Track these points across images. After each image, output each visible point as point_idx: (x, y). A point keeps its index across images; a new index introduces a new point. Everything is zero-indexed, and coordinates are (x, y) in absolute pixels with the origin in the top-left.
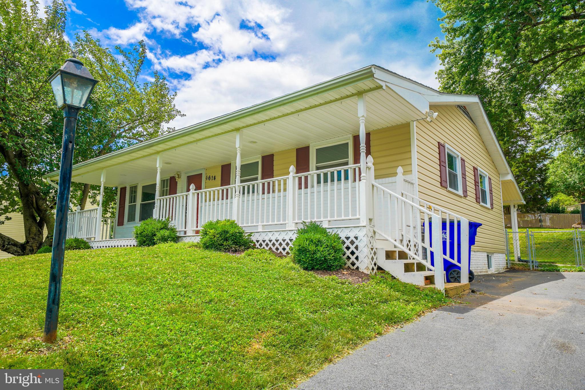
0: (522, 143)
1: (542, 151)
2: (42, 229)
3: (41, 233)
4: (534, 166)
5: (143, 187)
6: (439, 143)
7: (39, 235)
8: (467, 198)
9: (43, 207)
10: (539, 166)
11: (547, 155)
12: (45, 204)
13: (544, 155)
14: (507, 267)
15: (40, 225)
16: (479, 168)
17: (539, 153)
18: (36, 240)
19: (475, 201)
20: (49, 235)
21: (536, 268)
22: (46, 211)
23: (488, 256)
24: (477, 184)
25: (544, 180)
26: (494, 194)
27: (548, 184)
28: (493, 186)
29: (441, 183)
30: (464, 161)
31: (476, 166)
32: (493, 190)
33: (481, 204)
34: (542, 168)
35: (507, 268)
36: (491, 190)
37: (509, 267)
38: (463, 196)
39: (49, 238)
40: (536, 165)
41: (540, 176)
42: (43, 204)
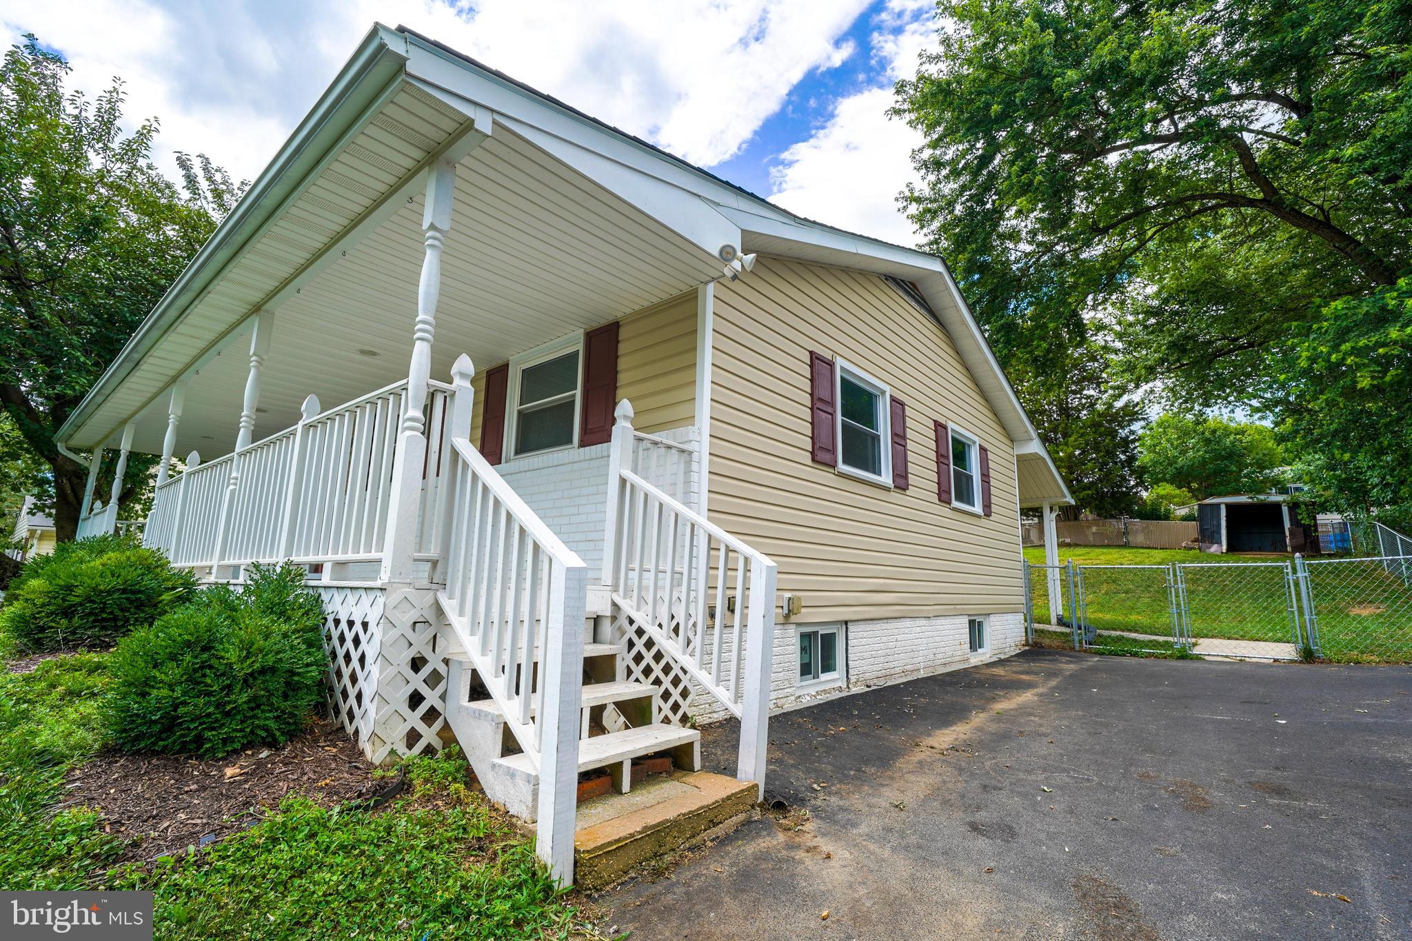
0: (1092, 392)
1: (1127, 405)
4: (1113, 434)
6: (811, 353)
8: (908, 492)
10: (1123, 433)
11: (1136, 413)
13: (1131, 413)
14: (1027, 640)
16: (950, 425)
17: (1122, 409)
19: (935, 498)
21: (1088, 646)
23: (972, 623)
24: (942, 460)
25: (1132, 459)
26: (993, 482)
27: (1139, 466)
28: (991, 464)
29: (812, 453)
30: (902, 404)
31: (942, 420)
32: (992, 473)
33: (952, 505)
34: (1128, 437)
35: (1027, 644)
36: (985, 476)
37: (1030, 641)
38: (892, 486)
40: (1116, 431)
41: (1124, 452)
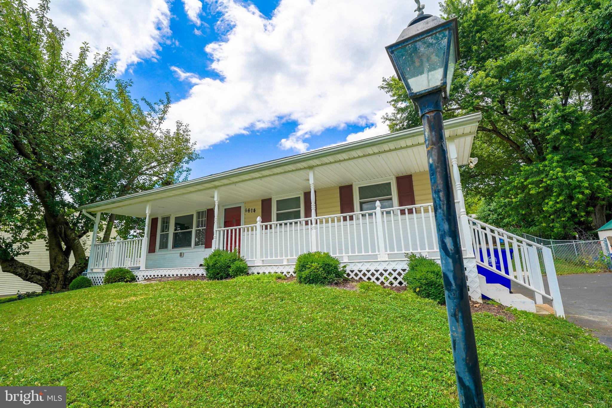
2: (68, 258)
3: (67, 262)
5: (176, 218)
7: (65, 263)
9: (71, 237)
12: (73, 234)
15: (67, 254)
18: (62, 268)
20: (77, 263)
22: (75, 240)
39: (77, 266)
42: (71, 234)
